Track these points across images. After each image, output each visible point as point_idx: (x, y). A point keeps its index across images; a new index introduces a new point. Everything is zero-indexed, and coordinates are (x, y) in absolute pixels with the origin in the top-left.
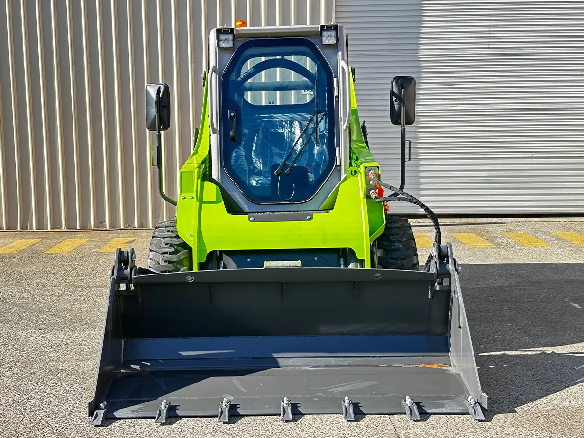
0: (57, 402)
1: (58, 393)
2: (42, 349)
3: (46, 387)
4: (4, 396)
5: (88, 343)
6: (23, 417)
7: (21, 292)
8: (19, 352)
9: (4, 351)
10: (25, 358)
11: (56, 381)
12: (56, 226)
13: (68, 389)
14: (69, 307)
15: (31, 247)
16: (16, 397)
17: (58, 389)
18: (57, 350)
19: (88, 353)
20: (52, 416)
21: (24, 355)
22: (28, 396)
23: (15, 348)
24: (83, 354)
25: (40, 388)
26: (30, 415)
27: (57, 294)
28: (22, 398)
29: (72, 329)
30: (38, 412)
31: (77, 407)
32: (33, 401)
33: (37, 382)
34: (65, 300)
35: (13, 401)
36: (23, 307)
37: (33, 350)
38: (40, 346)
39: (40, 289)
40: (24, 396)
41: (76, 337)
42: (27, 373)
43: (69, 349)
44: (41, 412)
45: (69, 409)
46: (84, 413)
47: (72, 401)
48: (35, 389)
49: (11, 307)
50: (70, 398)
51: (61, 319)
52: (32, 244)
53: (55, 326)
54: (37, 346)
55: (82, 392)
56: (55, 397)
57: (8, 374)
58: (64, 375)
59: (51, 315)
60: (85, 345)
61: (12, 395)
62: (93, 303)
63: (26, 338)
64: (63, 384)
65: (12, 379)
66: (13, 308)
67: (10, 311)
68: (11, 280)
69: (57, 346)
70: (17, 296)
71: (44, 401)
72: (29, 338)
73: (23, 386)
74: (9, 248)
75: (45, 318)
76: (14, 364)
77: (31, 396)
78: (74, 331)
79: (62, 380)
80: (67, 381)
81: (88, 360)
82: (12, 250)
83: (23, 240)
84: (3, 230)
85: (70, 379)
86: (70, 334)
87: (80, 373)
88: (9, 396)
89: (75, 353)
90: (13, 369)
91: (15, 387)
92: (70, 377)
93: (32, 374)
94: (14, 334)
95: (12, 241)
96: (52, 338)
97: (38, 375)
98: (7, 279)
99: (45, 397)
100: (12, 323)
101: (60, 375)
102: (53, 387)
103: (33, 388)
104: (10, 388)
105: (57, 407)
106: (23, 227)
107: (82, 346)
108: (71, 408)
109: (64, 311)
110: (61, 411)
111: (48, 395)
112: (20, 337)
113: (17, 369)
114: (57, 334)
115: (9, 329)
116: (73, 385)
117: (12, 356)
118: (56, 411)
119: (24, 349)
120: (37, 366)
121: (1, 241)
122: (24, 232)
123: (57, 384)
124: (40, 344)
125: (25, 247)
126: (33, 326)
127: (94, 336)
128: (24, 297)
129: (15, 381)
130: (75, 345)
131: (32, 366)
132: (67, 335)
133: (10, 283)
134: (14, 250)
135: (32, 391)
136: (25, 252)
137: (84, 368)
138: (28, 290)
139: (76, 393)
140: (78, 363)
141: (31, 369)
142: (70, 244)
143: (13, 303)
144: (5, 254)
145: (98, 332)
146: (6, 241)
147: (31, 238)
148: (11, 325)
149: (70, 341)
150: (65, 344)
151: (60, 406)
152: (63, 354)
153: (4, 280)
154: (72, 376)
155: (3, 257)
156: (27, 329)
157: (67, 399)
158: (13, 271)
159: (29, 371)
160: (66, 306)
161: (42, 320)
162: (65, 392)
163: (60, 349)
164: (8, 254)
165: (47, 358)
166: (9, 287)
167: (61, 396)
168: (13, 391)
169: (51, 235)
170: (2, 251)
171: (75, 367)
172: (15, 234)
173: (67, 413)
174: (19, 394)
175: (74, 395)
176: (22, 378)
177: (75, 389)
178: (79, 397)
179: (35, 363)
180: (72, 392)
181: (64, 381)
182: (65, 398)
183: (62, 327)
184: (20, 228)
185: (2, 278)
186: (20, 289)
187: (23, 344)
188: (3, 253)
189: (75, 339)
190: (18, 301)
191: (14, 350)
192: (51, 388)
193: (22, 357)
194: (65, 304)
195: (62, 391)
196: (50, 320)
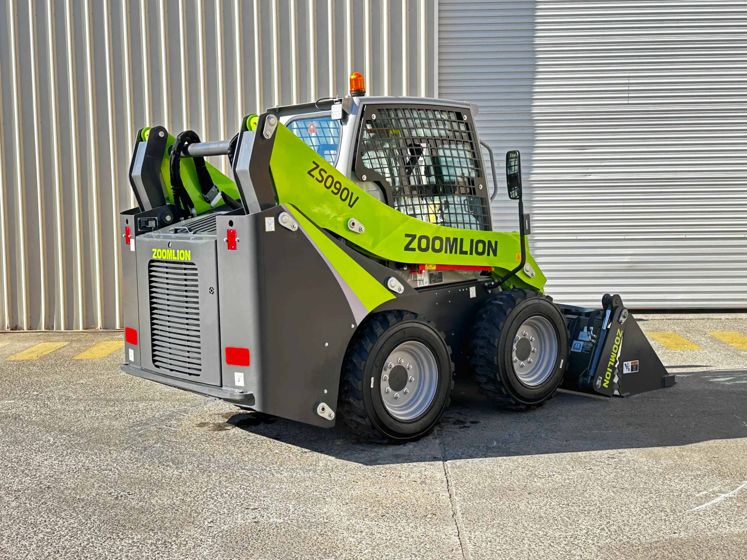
0: (69, 536)
1: (72, 526)
2: (58, 475)
3: (58, 519)
4: (6, 529)
5: (114, 468)
6: (27, 553)
7: (38, 407)
8: (29, 478)
9: (12, 477)
10: (36, 486)
11: (71, 512)
12: (89, 325)
13: (84, 521)
14: (96, 425)
15: (55, 353)
16: (21, 530)
17: (72, 521)
18: (76, 476)
19: (112, 480)
20: (62, 552)
21: (35, 482)
22: (35, 529)
23: (26, 474)
24: (107, 480)
25: (51, 520)
26: (35, 550)
27: (83, 409)
28: (29, 532)
29: (96, 451)
30: (45, 548)
31: (92, 542)
32: (41, 535)
33: (48, 513)
34: (92, 417)
35: (17, 535)
36: (39, 425)
37: (47, 477)
38: (56, 472)
39: (63, 403)
40: (30, 529)
41: (100, 460)
42: (37, 503)
43: (90, 475)
44: (49, 547)
45: (82, 545)
46: (100, 549)
47: (87, 535)
48: (45, 521)
49: (24, 425)
50: (85, 532)
51: (84, 439)
52: (58, 348)
53: (76, 448)
54: (52, 472)
55: (101, 525)
56: (67, 530)
57: (14, 504)
58: (80, 506)
59: (73, 435)
60: (111, 470)
61: (16, 528)
62: (126, 420)
63: (39, 463)
64: (79, 516)
65: (18, 510)
66: (27, 426)
67: (22, 430)
68: (27, 392)
69: (76, 471)
70: (33, 412)
71: (54, 535)
72: (43, 462)
73: (30, 517)
74: (29, 353)
75: (65, 438)
76: (22, 493)
77: (39, 529)
78: (99, 453)
79: (78, 511)
80: (84, 512)
81: (112, 487)
82: (32, 355)
83: (47, 344)
84: (22, 331)
85: (88, 510)
86: (93, 457)
87: (100, 503)
88: (13, 529)
89: (97, 480)
90: (21, 499)
91: (21, 519)
92: (88, 508)
93: (42, 504)
94: (26, 457)
95: (34, 344)
96: (71, 462)
97: (49, 506)
98: (23, 391)
99: (56, 530)
100: (24, 444)
101: (76, 505)
102: (66, 519)
103: (42, 520)
104: (15, 520)
105: (69, 542)
106: (48, 326)
107: (106, 472)
108: (86, 543)
109: (89, 430)
110: (73, 546)
111: (60, 528)
112: (32, 461)
113: (25, 498)
114: (77, 458)
115: (19, 452)
116: (91, 516)
117: (20, 483)
118: (67, 547)
119: (36, 475)
120: (50, 494)
121: (19, 345)
122: (50, 333)
123: (71, 515)
124: (55, 469)
125: (49, 352)
126: (49, 449)
127: (122, 460)
128: (41, 413)
129: (21, 512)
130: (98, 471)
131: (44, 495)
132: (90, 458)
133: (27, 396)
134: (34, 356)
135: (41, 524)
136: (49, 357)
137: (106, 497)
138: (47, 404)
139: (93, 526)
140: (99, 491)
141: (42, 498)
142: (105, 348)
143: (27, 421)
144: (23, 360)
145: (129, 454)
146: (27, 345)
147: (58, 341)
148: (23, 447)
149: (93, 465)
150: (86, 469)
151: (72, 541)
152: (83, 480)
153: (19, 392)
154: (90, 506)
155: (20, 364)
156: (42, 451)
157: (82, 532)
158: (31, 381)
159: (40, 500)
160: (92, 424)
161: (61, 440)
162: (80, 526)
163: (79, 474)
164: (27, 361)
165: (62, 486)
166: (24, 401)
167: (75, 530)
168: (18, 524)
169: (83, 336)
170: (19, 357)
171: (95, 495)
172: (38, 336)
173: (80, 549)
174: (25, 527)
175: (90, 529)
176: (30, 508)
177: (92, 521)
178: (96, 531)
179: (47, 492)
180: (89, 525)
181: (80, 512)
182: (80, 532)
183: (85, 449)
184: (45, 329)
185: (16, 390)
186: (37, 404)
187: (35, 469)
188: (21, 359)
189: (99, 463)
190: (34, 418)
191: (23, 476)
192: (64, 520)
193: (32, 484)
194: (91, 422)
195: (76, 524)
196: (70, 441)
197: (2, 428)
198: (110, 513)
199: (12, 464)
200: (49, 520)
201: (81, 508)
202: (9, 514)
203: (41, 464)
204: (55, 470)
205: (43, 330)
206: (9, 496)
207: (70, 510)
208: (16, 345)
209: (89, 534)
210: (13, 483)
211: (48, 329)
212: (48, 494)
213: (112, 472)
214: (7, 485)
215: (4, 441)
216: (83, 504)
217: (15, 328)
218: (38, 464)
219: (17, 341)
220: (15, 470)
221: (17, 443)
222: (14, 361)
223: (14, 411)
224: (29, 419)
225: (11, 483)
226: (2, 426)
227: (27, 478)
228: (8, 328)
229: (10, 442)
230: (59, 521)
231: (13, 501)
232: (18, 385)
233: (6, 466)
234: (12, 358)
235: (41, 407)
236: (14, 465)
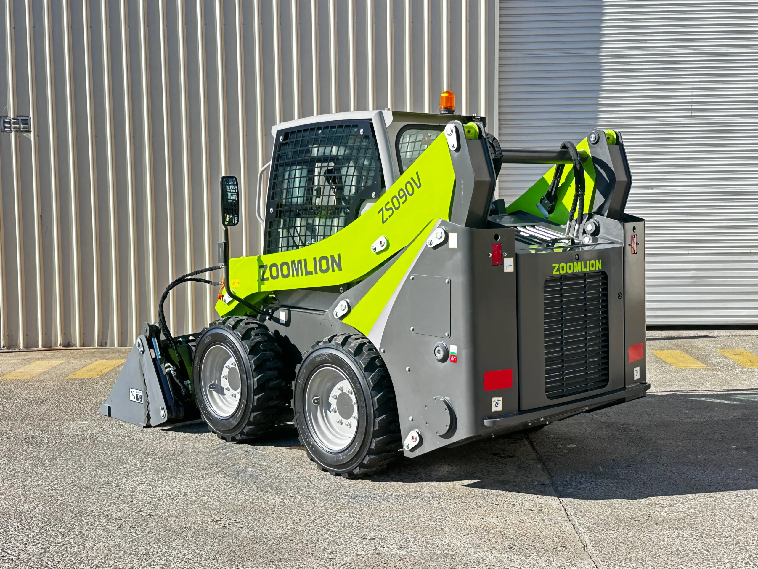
1: (187, 557)
2: (156, 502)
3: (170, 550)
4: (119, 561)
5: (212, 493)
8: (126, 505)
9: (108, 504)
10: (136, 513)
11: (181, 542)
13: (198, 552)
15: (115, 370)
16: (134, 562)
17: (186, 552)
18: (175, 503)
21: (134, 509)
22: (149, 561)
23: (122, 500)
24: (209, 507)
25: (163, 551)
28: (143, 564)
29: (188, 475)
33: (158, 544)
34: (172, 439)
36: (121, 447)
37: (145, 503)
38: (152, 498)
40: (144, 561)
41: (195, 485)
42: (143, 532)
43: (189, 502)
48: (157, 552)
49: (105, 448)
50: (203, 564)
51: (171, 462)
52: (116, 365)
53: (166, 472)
54: (149, 498)
56: (183, 562)
57: (118, 533)
58: (189, 535)
59: (159, 458)
60: (209, 496)
63: (132, 488)
64: (191, 546)
65: (125, 540)
66: (108, 449)
67: (105, 453)
69: (174, 497)
70: (110, 433)
72: (136, 487)
73: (140, 548)
74: (88, 371)
75: (152, 461)
76: (124, 521)
77: (154, 561)
78: (192, 478)
79: (188, 541)
80: (195, 542)
81: (216, 515)
82: (92, 373)
83: (104, 361)
84: (75, 348)
85: (199, 540)
86: (186, 481)
88: (126, 561)
89: (198, 506)
90: (124, 527)
91: (131, 549)
92: (198, 537)
93: (149, 533)
94: (116, 482)
95: (91, 362)
96: (165, 487)
97: (157, 535)
98: (93, 412)
99: (172, 562)
100: (111, 468)
101: (184, 534)
103: (154, 551)
104: (125, 551)
106: (101, 343)
107: (205, 498)
109: (174, 453)
111: (175, 560)
112: (124, 486)
113: (128, 526)
114: (170, 483)
115: (108, 476)
116: (204, 547)
117: (119, 510)
119: (132, 502)
120: (154, 523)
121: (76, 363)
122: (103, 350)
123: (183, 545)
124: (151, 495)
125: (109, 370)
126: (138, 473)
127: (218, 485)
128: (119, 435)
129: (129, 542)
130: (196, 497)
131: (148, 524)
132: (183, 483)
133: (99, 416)
134: (94, 374)
135: (153, 555)
136: (110, 376)
137: (213, 525)
138: (122, 425)
139: (210, 558)
140: (204, 519)
141: (146, 526)
143: (107, 443)
144: (84, 379)
145: (222, 479)
146: (83, 362)
147: (115, 358)
148: (110, 471)
149: (189, 491)
150: (184, 495)
152: (184, 507)
153: (89, 412)
154: (199, 536)
155: (83, 382)
156: (131, 475)
158: (98, 401)
159: (145, 530)
160: (174, 446)
161: (148, 464)
162: (195, 556)
163: (178, 501)
164: (89, 379)
165: (164, 513)
166: (98, 422)
167: (191, 561)
168: (130, 555)
170: (79, 375)
171: (201, 523)
172: (92, 353)
174: (139, 559)
175: (207, 560)
176: (137, 538)
177: (207, 552)
179: (150, 520)
180: (204, 556)
181: (191, 542)
183: (175, 473)
185: (86, 410)
186: (112, 425)
187: (130, 495)
188: (82, 378)
189: (195, 489)
190: (113, 440)
191: (119, 503)
192: (177, 551)
193: (132, 512)
194: (173, 444)
195: (191, 555)
196: (158, 465)
197: (83, 451)
198: (223, 543)
199: (104, 490)
200: (162, 551)
201: (191, 537)
202: (117, 545)
203: (134, 490)
204: (151, 496)
205: (98, 347)
206: (111, 525)
207: (179, 539)
208: (73, 363)
210: (111, 510)
211: (102, 346)
212: (152, 522)
213: (211, 499)
214: (105, 513)
215: (89, 465)
216: (191, 533)
217: (67, 345)
218: (131, 490)
219: (72, 359)
220: (109, 496)
221: (103, 466)
222: (75, 380)
223: (90, 432)
224: (108, 441)
225: (109, 510)
226: (82, 448)
227: (124, 505)
228: (61, 345)
229: (96, 466)
230: (172, 552)
231: (117, 530)
232: (86, 404)
233: (98, 492)
234: (72, 376)
235: (117, 429)
236: (107, 491)
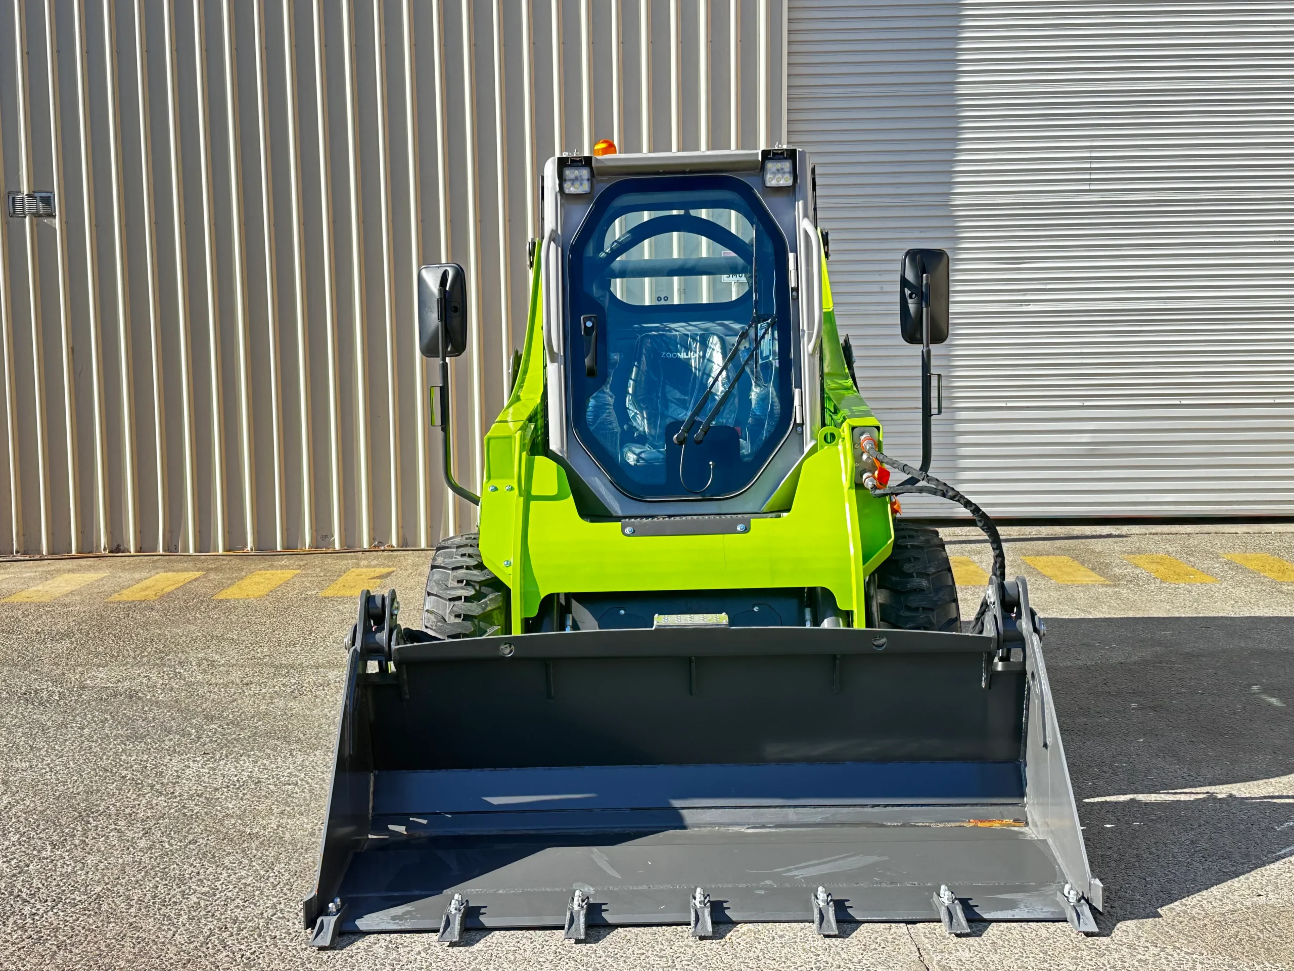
0: (241, 899)
1: (243, 881)
2: (210, 793)
3: (219, 870)
4: (135, 888)
5: (302, 780)
6: (175, 930)
7: (166, 677)
8: (163, 798)
9: (135, 796)
10: (176, 811)
11: (239, 857)
12: (234, 543)
13: (262, 873)
14: (263, 707)
15: (184, 588)
16: (159, 888)
17: (243, 873)
18: (241, 795)
19: (301, 801)
20: (233, 928)
21: (175, 805)
22: (183, 888)
23: (157, 791)
24: (292, 802)
25: (208, 872)
26: (187, 925)
27: (238, 681)
28: (173, 893)
29: (269, 751)
30: (203, 921)
31: (281, 910)
32: (194, 899)
33: (201, 859)
34: (255, 695)
35: (154, 897)
36: (170, 708)
37: (193, 795)
38: (206, 787)
39: (205, 672)
40: (175, 887)
41: (277, 767)
42: (181, 841)
43: (263, 793)
44: (210, 919)
45: (265, 915)
46: (296, 922)
47: (270, 897)
48: (198, 873)
49: (146, 709)
50: (267, 892)
51: (246, 731)
52: (186, 581)
53: (235, 747)
54: (200, 788)
55: (292, 880)
56: (237, 890)
57: (142, 844)
58: (254, 846)
59: (228, 724)
60: (296, 784)
61: (151, 885)
62: (310, 699)
63: (177, 771)
64: (254, 864)
65: (151, 853)
66: (150, 710)
67: (144, 716)
68: (146, 654)
69: (240, 786)
70: (159, 686)
71: (215, 898)
72: (183, 770)
73: (172, 867)
74: (142, 590)
75: (216, 729)
76: (155, 824)
77: (190, 887)
78: (274, 755)
79: (251, 856)
80: (261, 858)
81: (302, 814)
82: (147, 593)
83: (170, 574)
84: (128, 554)
85: (267, 853)
86: (265, 761)
87: (285, 841)
88: (146, 888)
89: (276, 800)
90: (153, 834)
91: (158, 869)
92: (267, 850)
93: (190, 842)
94: (154, 762)
95: (148, 575)
96: (229, 770)
97: (202, 846)
98: (138, 652)
99: (218, 889)
100: (149, 740)
101: (246, 845)
102: (232, 870)
103: (192, 872)
104: (147, 872)
105: (241, 910)
106: (168, 547)
107: (290, 787)
108: (270, 912)
109: (253, 717)
110: (250, 918)
111: (224, 886)
112: (165, 768)
113: (160, 832)
114: (238, 763)
115: (143, 753)
116: (273, 865)
117: (149, 807)
118: (240, 918)
119: (173, 793)
120: (201, 827)
121: (125, 577)
122: (171, 557)
123: (241, 863)
124: (205, 783)
125: (173, 588)
126: (191, 747)
127: (313, 767)
128: (172, 689)
129: (157, 857)
130: (276, 785)
131: (191, 828)
132: (259, 763)
133: (145, 659)
134: (150, 594)
135: (191, 878)
136: (174, 596)
137: (295, 830)
138: (180, 673)
139: (280, 882)
140: (281, 821)
141: (188, 832)
142: (263, 580)
143: (150, 700)
144: (134, 601)
145: (322, 757)
146: (137, 576)
147: (186, 570)
148: (148, 745)
149: (266, 776)
150: (256, 783)
151: (248, 909)
152: (253, 802)
153: (132, 653)
154: (270, 847)
155: (131, 607)
156: (179, 752)
157: (262, 893)
158: (149, 636)
159: (185, 837)
160: (256, 706)
161: (210, 734)
162: (257, 881)
163: (245, 792)
164: (141, 602)
165: (220, 811)
166: (142, 668)
167: (249, 888)
168: (154, 878)
169: (225, 562)
170: (127, 595)
171: (275, 828)
172: (154, 561)
173: (262, 922)
174: (166, 885)
175: (274, 887)
176: (171, 850)
177: (277, 873)
178: (285, 890)
179: (196, 821)
180: (272, 880)
181: (254, 856)
182: (258, 892)
183: (249, 748)
184: (164, 550)
185: (127, 650)
186: (164, 672)
187: (171, 782)
188: (130, 600)
189: (276, 773)
190: (160, 696)
191: (153, 794)
192: (229, 871)
193: (170, 809)
194: (254, 702)
195: (251, 878)
196: (224, 735)
197: (111, 713)
198: (304, 858)
199: (133, 774)
200: (205, 872)
201: (256, 850)
202: (136, 861)
203: (180, 774)
204: (204, 785)
205: (161, 552)
206: (132, 830)
207: (237, 853)
208: (120, 577)
209: (274, 896)
210: (137, 807)
211: (169, 550)
212: (198, 826)
213: (299, 788)
214: (128, 811)
215: (115, 735)
216: (257, 843)
217: (117, 549)
218: (176, 774)
219: (120, 570)
220: (139, 784)
221: (137, 738)
222: (120, 602)
223: (127, 684)
224: (153, 698)
225: (134, 807)
226: (110, 709)
227: (159, 799)
228: (105, 549)
229: (127, 737)
230: (221, 874)
231: (141, 838)
232: (129, 641)
233: (123, 777)
234: (116, 597)
235: (170, 678)
236: (136, 775)
